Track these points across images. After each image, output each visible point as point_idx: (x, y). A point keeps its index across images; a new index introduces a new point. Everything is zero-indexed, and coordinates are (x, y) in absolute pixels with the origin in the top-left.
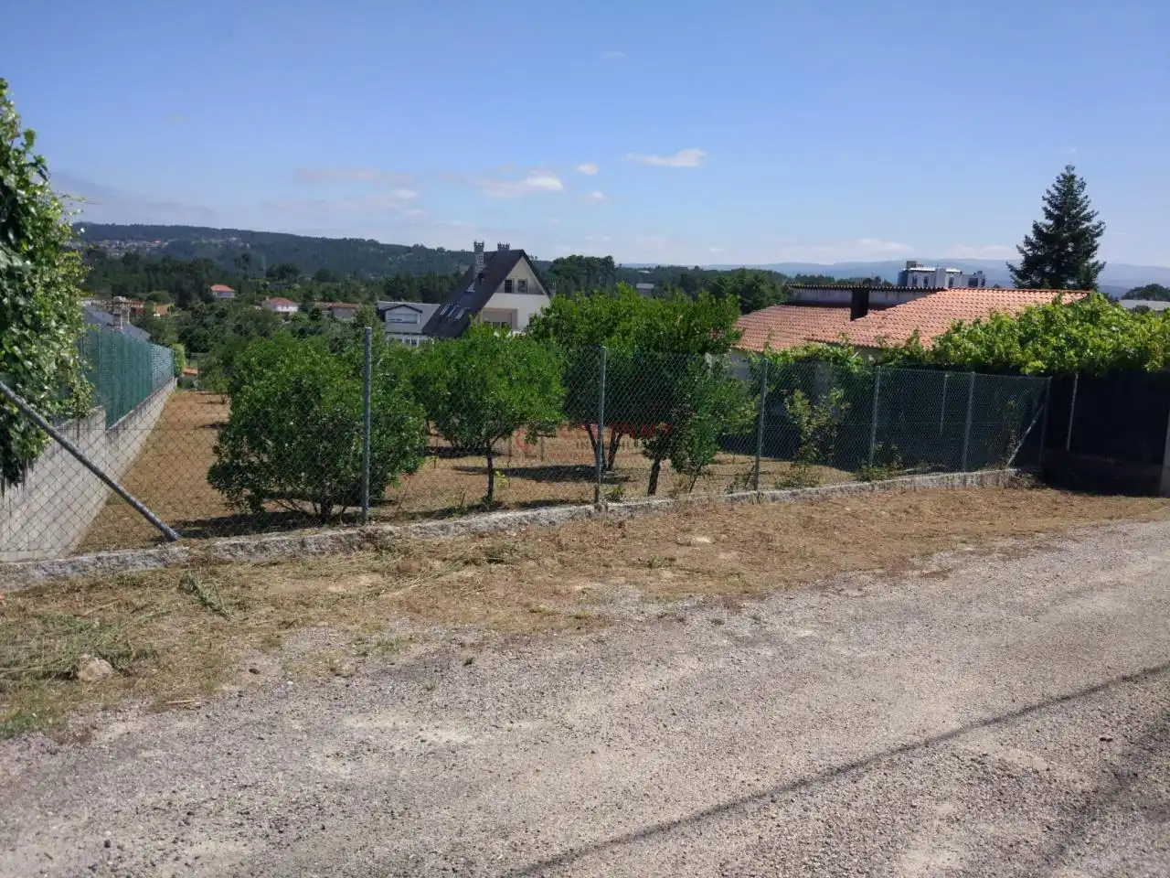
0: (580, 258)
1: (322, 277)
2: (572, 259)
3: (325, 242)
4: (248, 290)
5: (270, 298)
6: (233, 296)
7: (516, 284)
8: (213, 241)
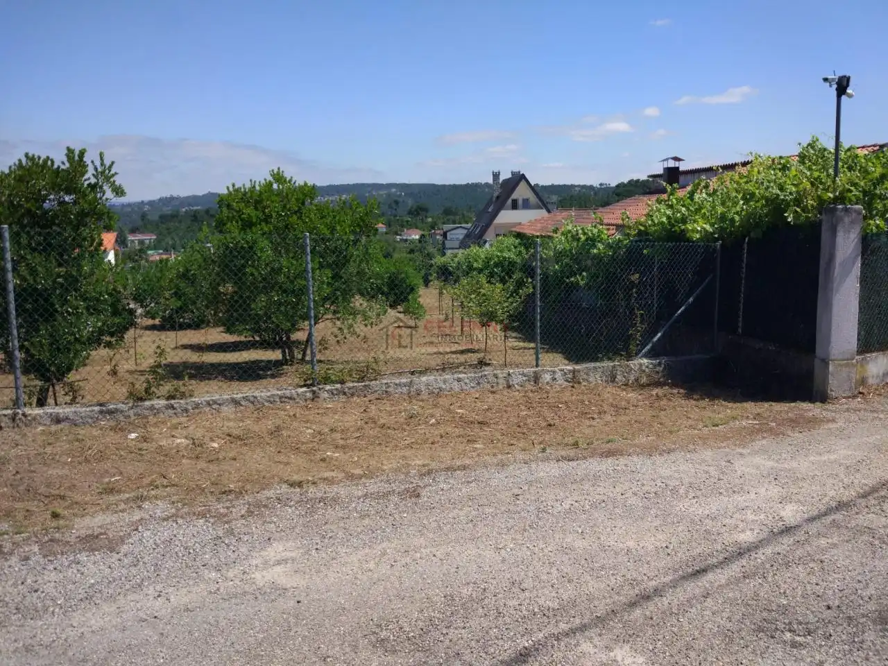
0: (638, 181)
1: (447, 212)
2: (630, 182)
3: (455, 188)
4: (396, 225)
5: (407, 229)
6: (385, 230)
7: (520, 202)
8: (381, 193)
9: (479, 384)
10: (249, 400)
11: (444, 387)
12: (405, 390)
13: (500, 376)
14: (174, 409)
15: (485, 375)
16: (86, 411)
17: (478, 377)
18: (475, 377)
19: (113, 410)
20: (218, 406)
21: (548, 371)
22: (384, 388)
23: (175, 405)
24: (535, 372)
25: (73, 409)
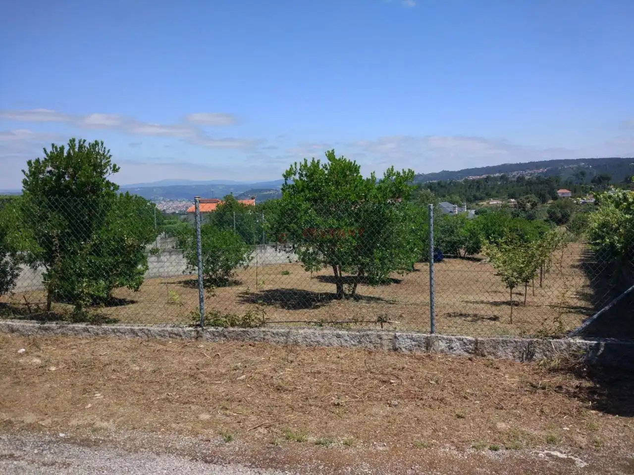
4: (581, 191)
5: (589, 194)
6: (569, 195)
8: (572, 166)
9: (360, 342)
10: (144, 332)
11: (322, 341)
12: (282, 339)
13: (385, 337)
14: (89, 332)
15: (368, 335)
16: (29, 326)
17: (360, 336)
18: (356, 336)
19: (47, 327)
20: (121, 334)
21: (444, 339)
22: (262, 336)
23: (90, 330)
24: (427, 338)
25: (22, 324)
